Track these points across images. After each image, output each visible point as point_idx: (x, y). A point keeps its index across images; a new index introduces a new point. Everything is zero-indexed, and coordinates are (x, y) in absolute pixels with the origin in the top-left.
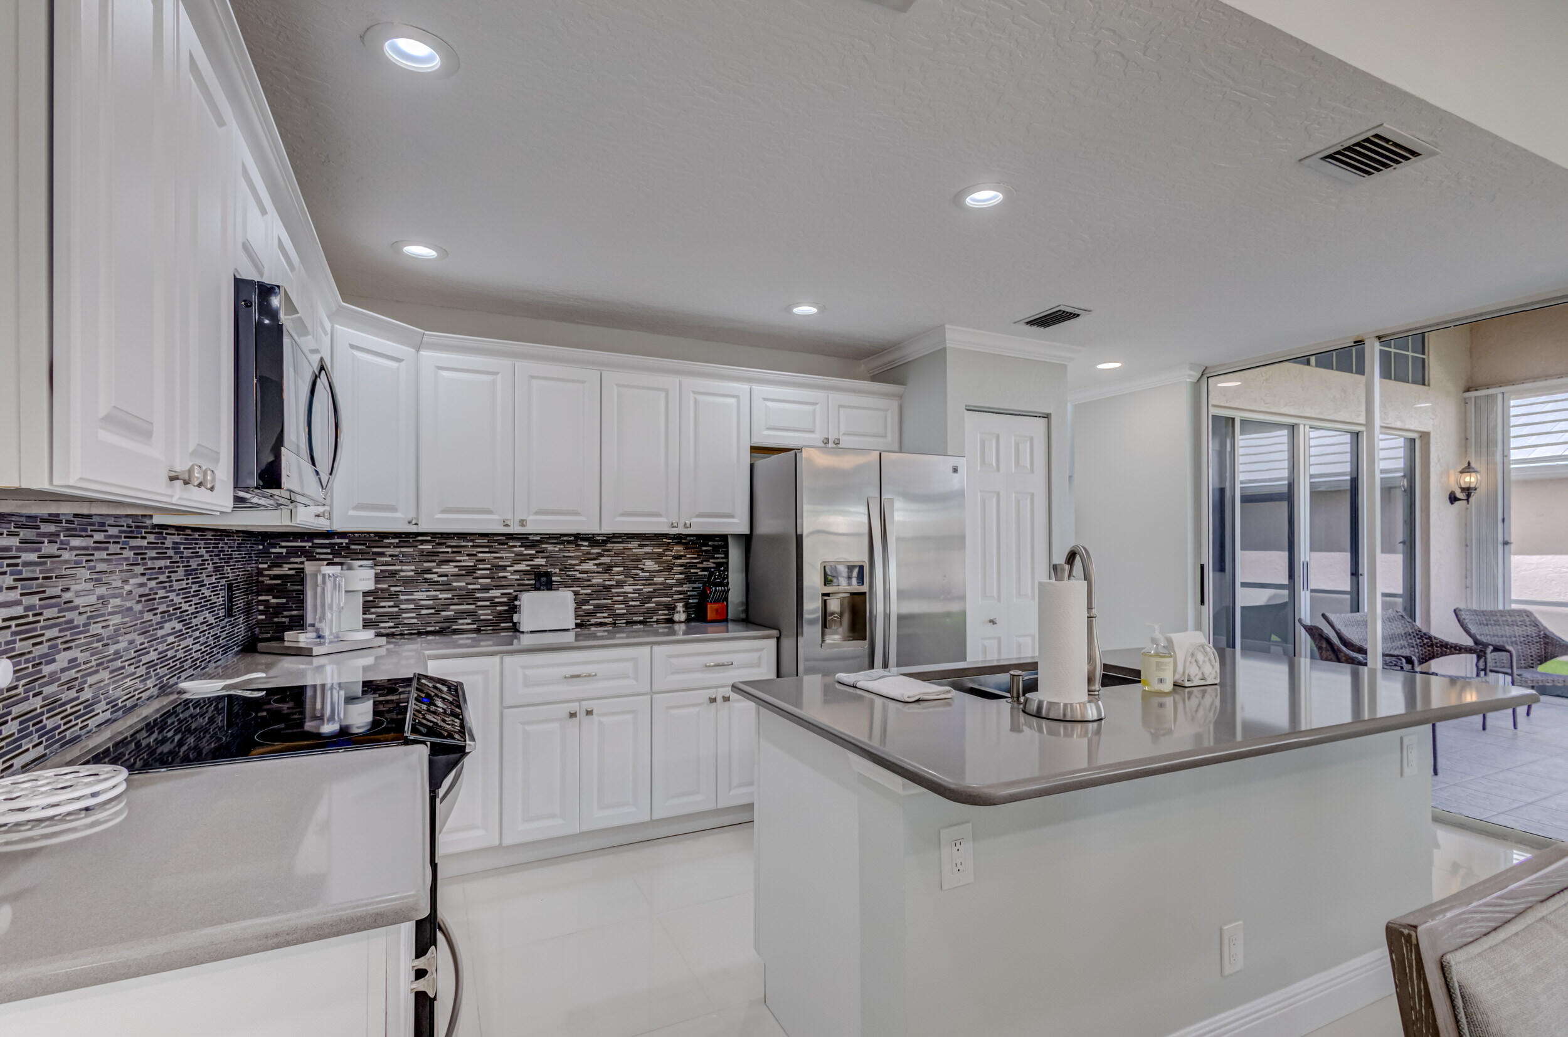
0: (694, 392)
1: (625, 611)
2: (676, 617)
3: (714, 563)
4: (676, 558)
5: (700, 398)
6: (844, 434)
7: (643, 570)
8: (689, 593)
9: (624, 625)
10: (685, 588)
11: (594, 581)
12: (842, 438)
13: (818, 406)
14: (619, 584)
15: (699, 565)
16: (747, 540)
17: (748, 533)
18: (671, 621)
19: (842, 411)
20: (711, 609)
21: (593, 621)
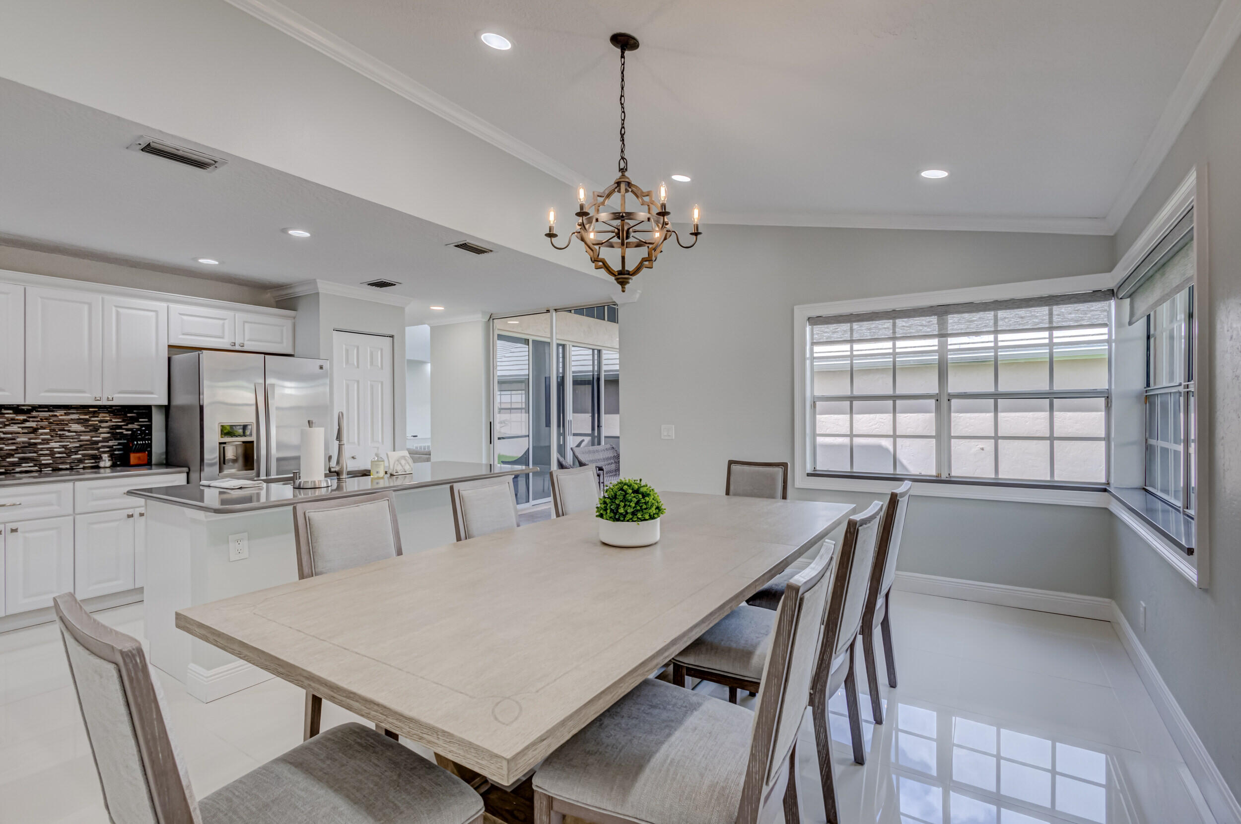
0: (116, 306)
1: (51, 462)
2: (102, 464)
3: (138, 425)
4: (101, 421)
5: (120, 310)
6: (248, 340)
7: (69, 431)
8: (114, 447)
9: (50, 472)
10: (111, 443)
11: (19, 440)
12: (246, 343)
13: (226, 321)
14: (46, 441)
15: (124, 427)
16: (167, 409)
17: (167, 404)
18: (98, 467)
19: (247, 325)
20: (134, 458)
21: (18, 470)
